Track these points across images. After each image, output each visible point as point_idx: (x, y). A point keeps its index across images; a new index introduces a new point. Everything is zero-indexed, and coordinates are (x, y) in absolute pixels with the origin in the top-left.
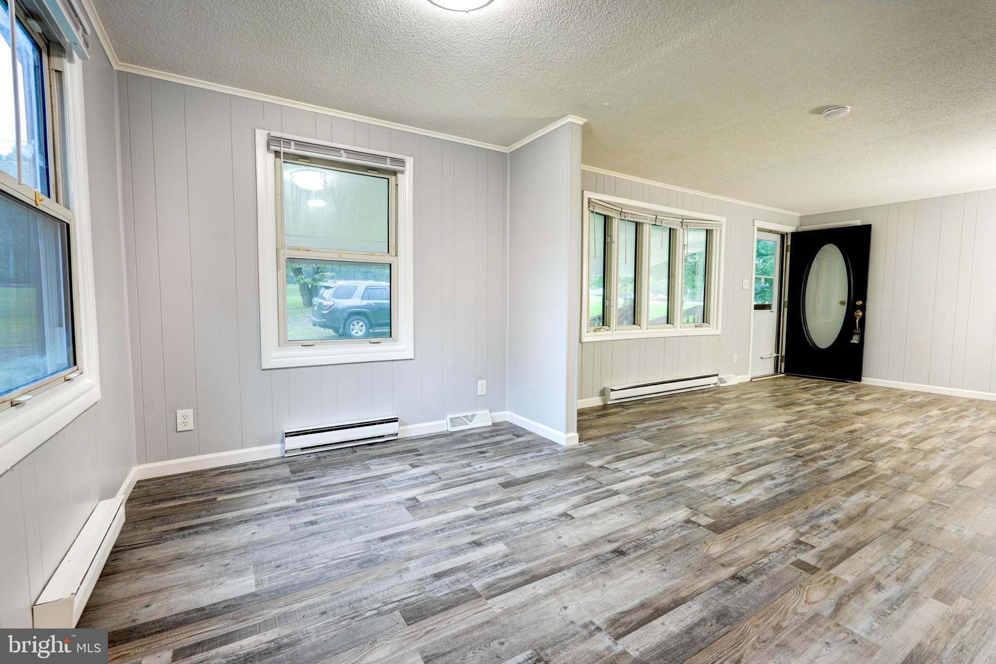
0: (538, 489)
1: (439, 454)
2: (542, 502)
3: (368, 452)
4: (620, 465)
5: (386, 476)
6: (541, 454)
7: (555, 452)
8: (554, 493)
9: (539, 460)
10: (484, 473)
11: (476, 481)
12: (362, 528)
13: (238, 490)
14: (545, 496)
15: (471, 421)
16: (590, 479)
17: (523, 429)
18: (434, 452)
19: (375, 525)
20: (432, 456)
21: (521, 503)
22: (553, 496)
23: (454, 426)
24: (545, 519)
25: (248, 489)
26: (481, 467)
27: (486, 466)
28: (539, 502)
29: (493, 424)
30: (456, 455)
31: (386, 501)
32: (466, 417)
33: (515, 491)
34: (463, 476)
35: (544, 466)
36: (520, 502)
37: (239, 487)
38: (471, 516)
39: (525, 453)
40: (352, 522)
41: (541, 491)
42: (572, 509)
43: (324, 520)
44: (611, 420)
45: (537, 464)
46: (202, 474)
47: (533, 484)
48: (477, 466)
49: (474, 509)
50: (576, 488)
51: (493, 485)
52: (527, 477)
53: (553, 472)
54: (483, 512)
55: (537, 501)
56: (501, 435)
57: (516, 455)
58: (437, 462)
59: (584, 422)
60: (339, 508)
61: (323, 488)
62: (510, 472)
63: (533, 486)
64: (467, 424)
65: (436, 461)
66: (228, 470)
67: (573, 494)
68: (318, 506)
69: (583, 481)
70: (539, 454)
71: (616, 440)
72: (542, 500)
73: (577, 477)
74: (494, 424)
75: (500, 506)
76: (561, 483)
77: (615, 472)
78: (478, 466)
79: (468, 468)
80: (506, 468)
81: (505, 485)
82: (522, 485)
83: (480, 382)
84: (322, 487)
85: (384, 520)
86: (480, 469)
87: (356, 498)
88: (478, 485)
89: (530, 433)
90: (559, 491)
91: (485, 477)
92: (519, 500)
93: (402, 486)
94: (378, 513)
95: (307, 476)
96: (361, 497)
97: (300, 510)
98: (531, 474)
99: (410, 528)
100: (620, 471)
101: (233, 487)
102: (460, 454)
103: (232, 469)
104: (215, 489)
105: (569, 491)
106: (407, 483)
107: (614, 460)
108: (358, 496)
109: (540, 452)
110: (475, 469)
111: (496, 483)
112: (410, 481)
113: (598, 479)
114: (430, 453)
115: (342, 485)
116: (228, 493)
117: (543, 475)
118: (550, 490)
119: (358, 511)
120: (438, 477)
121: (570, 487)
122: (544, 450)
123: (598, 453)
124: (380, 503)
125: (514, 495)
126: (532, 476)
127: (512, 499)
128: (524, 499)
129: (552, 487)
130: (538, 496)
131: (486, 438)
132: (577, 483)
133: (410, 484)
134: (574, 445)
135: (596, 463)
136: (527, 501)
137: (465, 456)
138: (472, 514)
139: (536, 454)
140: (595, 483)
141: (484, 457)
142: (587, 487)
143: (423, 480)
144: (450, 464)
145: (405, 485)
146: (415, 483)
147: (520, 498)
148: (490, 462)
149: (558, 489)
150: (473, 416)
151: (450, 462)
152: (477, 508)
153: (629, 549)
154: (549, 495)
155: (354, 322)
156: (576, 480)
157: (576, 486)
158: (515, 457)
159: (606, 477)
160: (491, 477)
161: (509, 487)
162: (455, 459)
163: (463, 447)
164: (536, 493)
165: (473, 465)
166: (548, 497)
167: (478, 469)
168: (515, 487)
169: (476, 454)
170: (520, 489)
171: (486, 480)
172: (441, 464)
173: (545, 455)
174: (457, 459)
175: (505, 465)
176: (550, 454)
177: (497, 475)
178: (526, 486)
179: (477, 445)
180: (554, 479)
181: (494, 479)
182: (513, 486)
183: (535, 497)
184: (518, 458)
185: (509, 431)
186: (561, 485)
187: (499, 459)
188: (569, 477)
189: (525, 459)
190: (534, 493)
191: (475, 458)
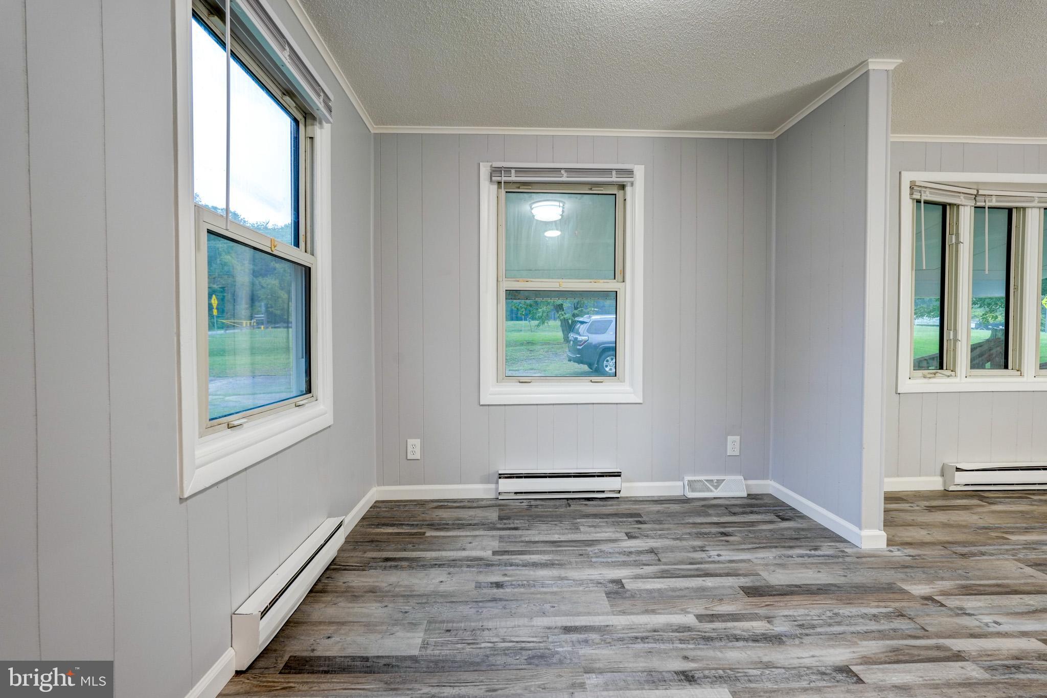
0: (801, 611)
1: (666, 526)
2: (807, 635)
3: (583, 508)
4: (970, 603)
5: (595, 543)
6: (817, 553)
7: (840, 554)
8: (830, 625)
9: (812, 564)
10: (721, 565)
11: (707, 576)
12: (547, 606)
13: (445, 528)
14: (814, 627)
15: (716, 487)
16: (902, 615)
17: (794, 509)
18: (660, 522)
19: (563, 608)
20: (657, 526)
21: (771, 627)
22: (829, 629)
23: (693, 490)
25: (455, 529)
26: (719, 555)
27: (727, 555)
28: (801, 634)
29: (749, 495)
30: (688, 531)
31: (584, 577)
32: (710, 481)
33: (764, 604)
34: (691, 564)
35: (819, 575)
36: (768, 625)
37: (447, 524)
38: (688, 629)
39: (791, 547)
40: (539, 596)
41: (808, 615)
42: (860, 665)
43: (512, 585)
44: (954, 518)
45: (807, 568)
46: (424, 504)
47: (796, 600)
48: (713, 553)
49: (694, 618)
50: (873, 626)
51: (731, 587)
52: (788, 586)
53: (833, 588)
54: (708, 626)
55: (799, 631)
56: (757, 513)
57: (776, 547)
58: (660, 537)
59: (901, 514)
60: (532, 573)
61: (523, 544)
62: (761, 573)
63: (795, 603)
64: (711, 491)
65: (660, 535)
66: (446, 504)
67: (866, 635)
68: (511, 565)
69: (888, 616)
70: (813, 552)
71: (963, 555)
72: (807, 631)
73: (878, 607)
74: (750, 496)
75: (736, 624)
76: (846, 611)
77: (958, 615)
78: (715, 553)
79: (700, 553)
80: (757, 565)
81: (752, 592)
82: (777, 598)
83: (730, 438)
84: (522, 542)
85: (575, 603)
86: (717, 558)
87: (553, 564)
88: (709, 582)
89: (803, 517)
90: (839, 624)
91: (722, 571)
92: (769, 622)
93: (609, 560)
94: (571, 591)
95: (512, 526)
96: (558, 565)
97: (492, 565)
98: (794, 583)
99: (602, 624)
100: (969, 615)
101: (444, 524)
102: (695, 530)
103: (449, 504)
104: (428, 523)
105: (859, 628)
106: (616, 557)
107: (957, 592)
108: (556, 562)
109: (816, 549)
110: (710, 557)
111: (736, 585)
112: (621, 556)
113: (920, 621)
114: (654, 522)
115: (543, 544)
116: (437, 529)
117: (814, 588)
118: (824, 617)
119: (550, 582)
120: (657, 558)
121: (861, 620)
122: (822, 548)
123: (924, 572)
124: (577, 578)
125: (762, 611)
126: (796, 586)
127: (755, 617)
128: (776, 621)
129: (829, 614)
130: (801, 623)
131: (735, 514)
132: (875, 617)
133: (620, 560)
134: (878, 550)
135: (919, 589)
136: (780, 627)
137: (700, 535)
138: (691, 625)
139: (808, 552)
140: (912, 625)
141: (727, 541)
142: (895, 630)
143: (637, 558)
144: (678, 543)
145: (613, 560)
146: (625, 559)
147: (769, 619)
148: (733, 550)
149: (838, 619)
150: (719, 482)
151: (677, 539)
152: (700, 617)
154: (821, 626)
155: (608, 358)
156: (875, 611)
157: (873, 622)
158: (774, 550)
159: (936, 620)
160: (730, 573)
161: (755, 596)
162: (686, 536)
163: (700, 522)
164: (799, 618)
165: (708, 551)
166: (819, 630)
167: (714, 558)
168: (765, 599)
169: (715, 535)
170: (772, 603)
171: (722, 576)
172: (665, 539)
173: (823, 556)
174: (688, 536)
175: (755, 561)
176: (832, 556)
177: (741, 572)
178: (784, 601)
179: (719, 521)
180: (834, 602)
181: (734, 577)
182: (761, 595)
183: (796, 623)
184: (778, 553)
185: (768, 510)
186: (845, 615)
187: (748, 549)
188: (862, 603)
189: (788, 557)
190: (794, 616)
191: (713, 541)
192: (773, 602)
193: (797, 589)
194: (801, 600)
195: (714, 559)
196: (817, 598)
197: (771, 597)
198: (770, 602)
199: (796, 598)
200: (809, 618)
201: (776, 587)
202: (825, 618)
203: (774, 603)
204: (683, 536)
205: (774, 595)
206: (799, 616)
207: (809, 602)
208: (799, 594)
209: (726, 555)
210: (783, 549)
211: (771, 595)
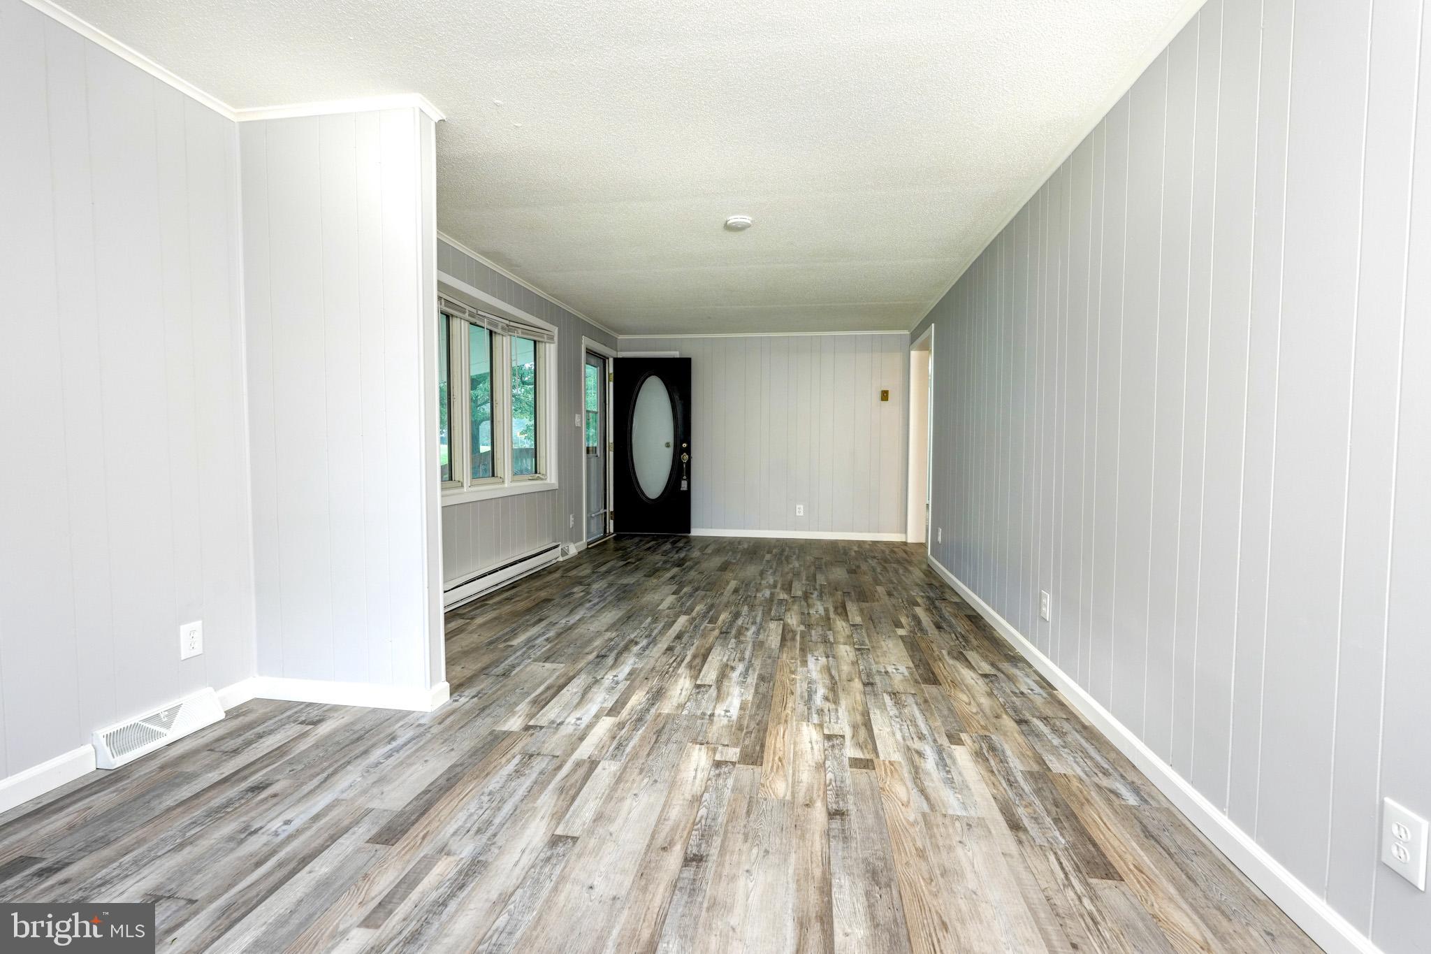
0: (462, 816)
1: (126, 841)
2: (495, 835)
4: (552, 713)
6: (400, 742)
7: (422, 729)
8: (499, 809)
9: (409, 757)
10: (309, 833)
11: (305, 860)
14: (489, 823)
15: (168, 725)
16: (533, 755)
17: (310, 704)
18: (105, 842)
21: (457, 858)
22: (503, 815)
23: (120, 752)
24: (533, 866)
26: (287, 822)
27: (300, 815)
28: (489, 839)
29: (227, 713)
30: (186, 820)
32: (155, 718)
33: (419, 840)
34: (259, 864)
35: (430, 765)
36: (451, 859)
39: (366, 752)
41: (471, 815)
42: (559, 823)
45: (411, 765)
47: (442, 808)
48: (276, 825)
50: (527, 781)
51: (358, 851)
52: (416, 798)
53: (459, 769)
55: (484, 838)
56: (271, 732)
57: (349, 763)
62: (371, 805)
63: (446, 812)
64: (160, 737)
67: (532, 794)
69: (524, 764)
70: (394, 745)
71: (506, 674)
72: (491, 832)
73: (509, 761)
74: (232, 714)
75: (420, 889)
76: (494, 783)
77: (557, 729)
78: (278, 823)
79: (253, 838)
80: (353, 800)
81: (390, 834)
82: (424, 821)
86: (291, 829)
88: (321, 868)
89: (335, 708)
90: (503, 801)
91: (319, 841)
92: (448, 854)
98: (419, 791)
100: (561, 723)
102: (198, 813)
105: (521, 792)
109: (394, 739)
110: (276, 834)
111: (361, 843)
113: (545, 751)
117: (442, 781)
118: (486, 806)
120: (185, 901)
121: (515, 783)
122: (398, 734)
123: (500, 706)
125: (427, 849)
126: (426, 792)
127: (426, 865)
128: (454, 846)
129: (485, 798)
130: (475, 829)
131: (236, 752)
132: (518, 773)
134: (445, 705)
135: (514, 724)
136: (466, 849)
137: (218, 814)
138: (372, 940)
139: (390, 747)
140: (547, 759)
141: (275, 796)
144: (187, 853)
147: (444, 851)
148: (299, 800)
149: (499, 796)
150: (173, 712)
151: (181, 846)
153: (699, 846)
154: (495, 817)
156: (511, 767)
157: (523, 778)
159: (552, 743)
160: (334, 835)
161: (399, 839)
162: (193, 832)
163: (190, 795)
164: (468, 825)
165: (261, 828)
166: (497, 821)
167: (284, 831)
168: (413, 832)
169: (242, 798)
170: (425, 832)
171: (328, 846)
172: (158, 862)
173: (409, 742)
174: (198, 829)
175: (344, 796)
176: (417, 737)
177: (346, 823)
178: (433, 819)
179: (224, 776)
180: (475, 782)
181: (345, 836)
182: (404, 832)
183: (471, 833)
184: (360, 768)
185: (280, 720)
186: (498, 788)
187: (318, 787)
188: (495, 767)
189: (377, 766)
190: (461, 827)
191: (252, 809)
192: (424, 828)
193: (429, 795)
194: (448, 804)
195: (286, 834)
196: (458, 791)
197: (416, 825)
198: (422, 831)
199: (439, 805)
200: (476, 817)
201: (407, 809)
202: (488, 805)
203: (427, 830)
204: (188, 834)
205: (417, 820)
206: (465, 822)
207: (456, 801)
208: (438, 800)
209: (297, 816)
210: (359, 761)
211: (413, 824)
